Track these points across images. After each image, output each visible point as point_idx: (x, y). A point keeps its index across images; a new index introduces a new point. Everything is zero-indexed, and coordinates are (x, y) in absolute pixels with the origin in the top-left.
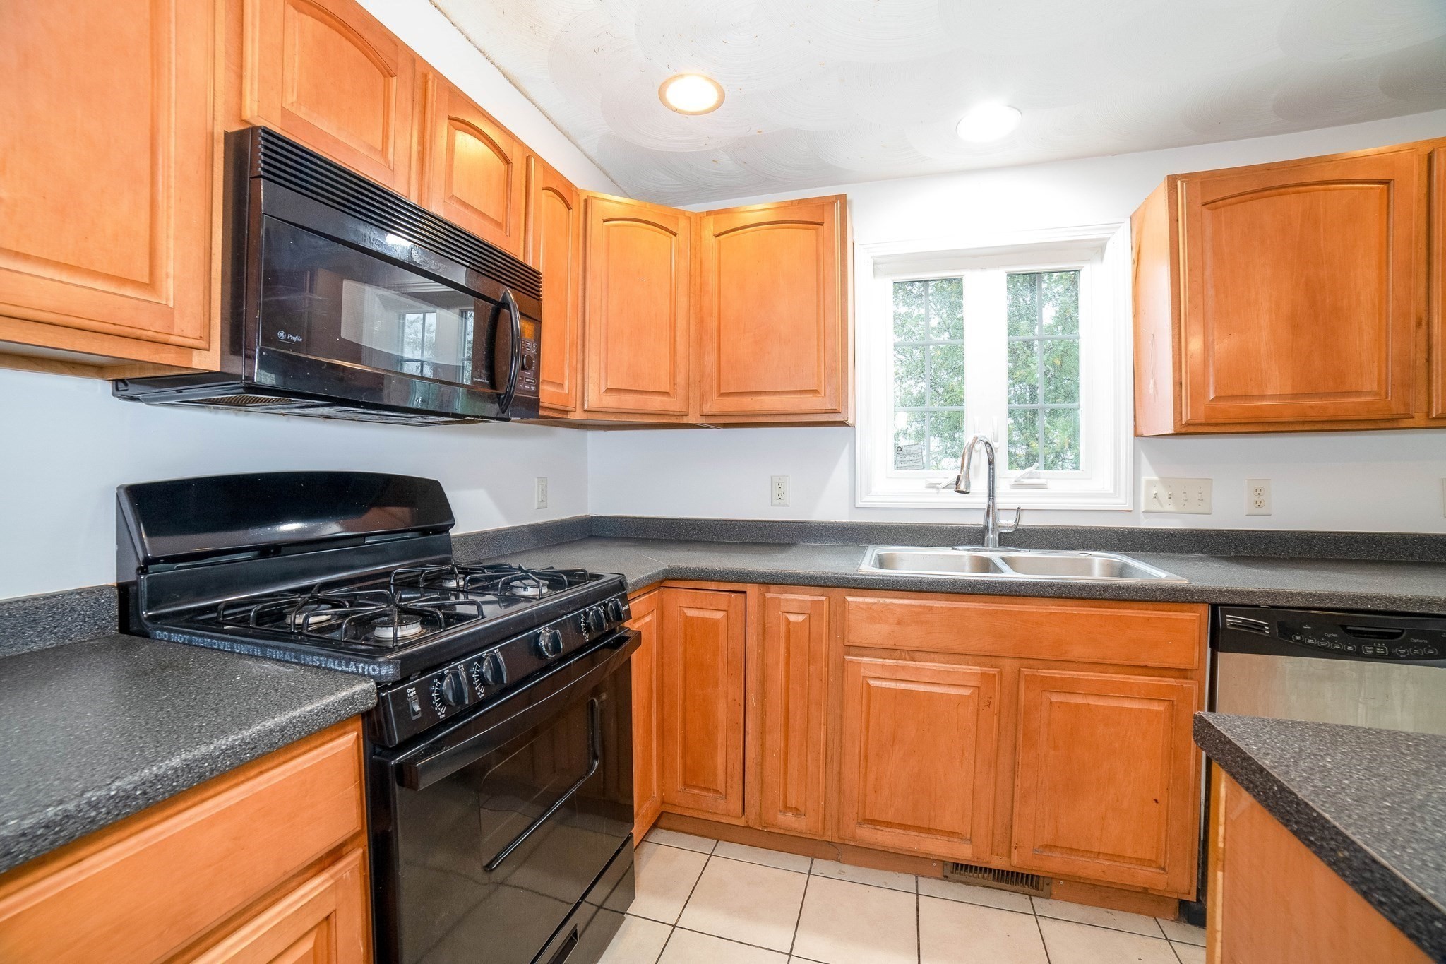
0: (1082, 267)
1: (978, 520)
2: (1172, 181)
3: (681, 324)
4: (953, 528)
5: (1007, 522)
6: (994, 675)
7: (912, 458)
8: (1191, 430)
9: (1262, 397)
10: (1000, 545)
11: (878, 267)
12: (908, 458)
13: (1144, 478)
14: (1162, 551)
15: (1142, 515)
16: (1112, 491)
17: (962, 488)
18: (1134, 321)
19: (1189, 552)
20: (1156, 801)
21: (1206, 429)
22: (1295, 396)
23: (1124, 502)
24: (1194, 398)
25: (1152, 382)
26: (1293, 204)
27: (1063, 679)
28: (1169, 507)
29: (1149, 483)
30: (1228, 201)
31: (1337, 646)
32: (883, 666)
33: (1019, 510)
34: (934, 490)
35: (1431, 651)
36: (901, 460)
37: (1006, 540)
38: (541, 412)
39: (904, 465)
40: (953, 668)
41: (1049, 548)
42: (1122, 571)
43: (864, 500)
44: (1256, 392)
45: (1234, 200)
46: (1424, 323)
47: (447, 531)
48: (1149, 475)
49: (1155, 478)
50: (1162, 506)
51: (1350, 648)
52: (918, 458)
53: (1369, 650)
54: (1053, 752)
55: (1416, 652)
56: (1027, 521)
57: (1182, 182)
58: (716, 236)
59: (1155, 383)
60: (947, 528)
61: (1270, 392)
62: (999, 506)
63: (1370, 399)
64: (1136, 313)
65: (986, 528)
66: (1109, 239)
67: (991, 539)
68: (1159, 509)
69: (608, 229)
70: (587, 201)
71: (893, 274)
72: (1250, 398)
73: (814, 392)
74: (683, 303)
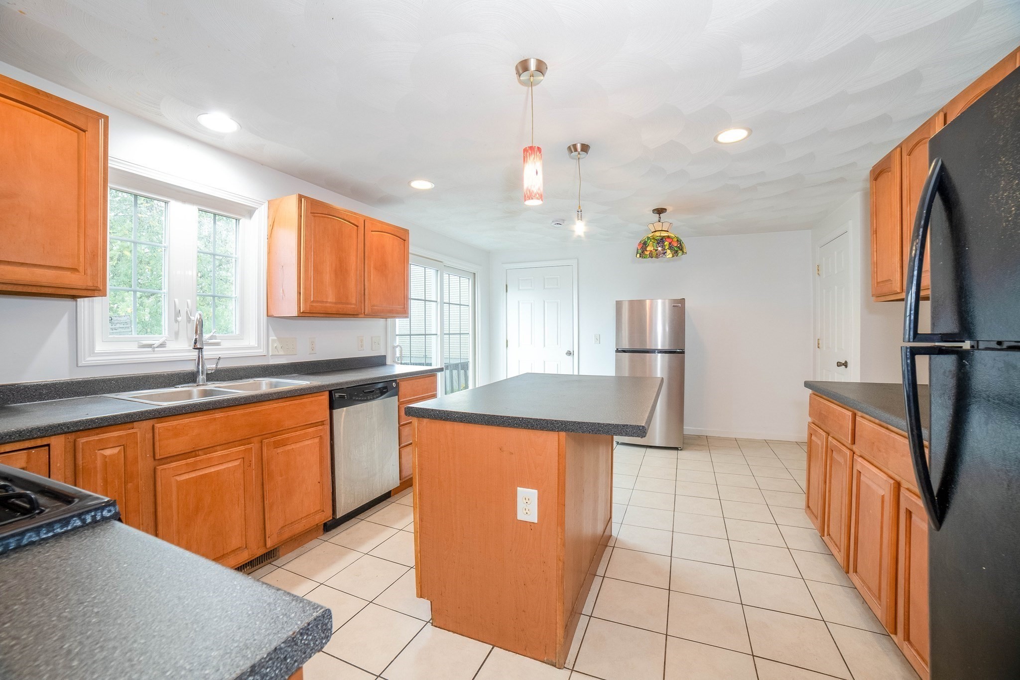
0: (241, 219)
1: (191, 367)
2: (300, 197)
4: (168, 374)
5: (211, 366)
6: (252, 448)
7: (122, 326)
8: (304, 315)
9: (327, 302)
10: (209, 381)
12: (118, 326)
13: (271, 338)
14: (280, 375)
15: (270, 357)
16: (257, 346)
18: (268, 256)
19: (291, 374)
20: (319, 482)
21: (308, 315)
22: (336, 303)
23: (262, 351)
24: (306, 300)
25: (281, 290)
27: (282, 439)
28: (282, 352)
29: (273, 340)
32: (187, 464)
33: (219, 358)
34: (150, 349)
36: (112, 327)
37: (212, 377)
39: (114, 331)
40: (230, 451)
41: (228, 380)
42: (276, 385)
43: (87, 359)
44: (325, 300)
45: (320, 215)
48: (273, 337)
49: (275, 338)
50: (278, 352)
52: (127, 326)
54: (281, 478)
56: (222, 365)
57: (305, 200)
59: (283, 290)
60: (163, 374)
61: (329, 300)
62: (205, 357)
63: (353, 306)
64: (269, 253)
65: (198, 372)
66: (257, 208)
67: (201, 378)
68: (278, 354)
72: (323, 302)
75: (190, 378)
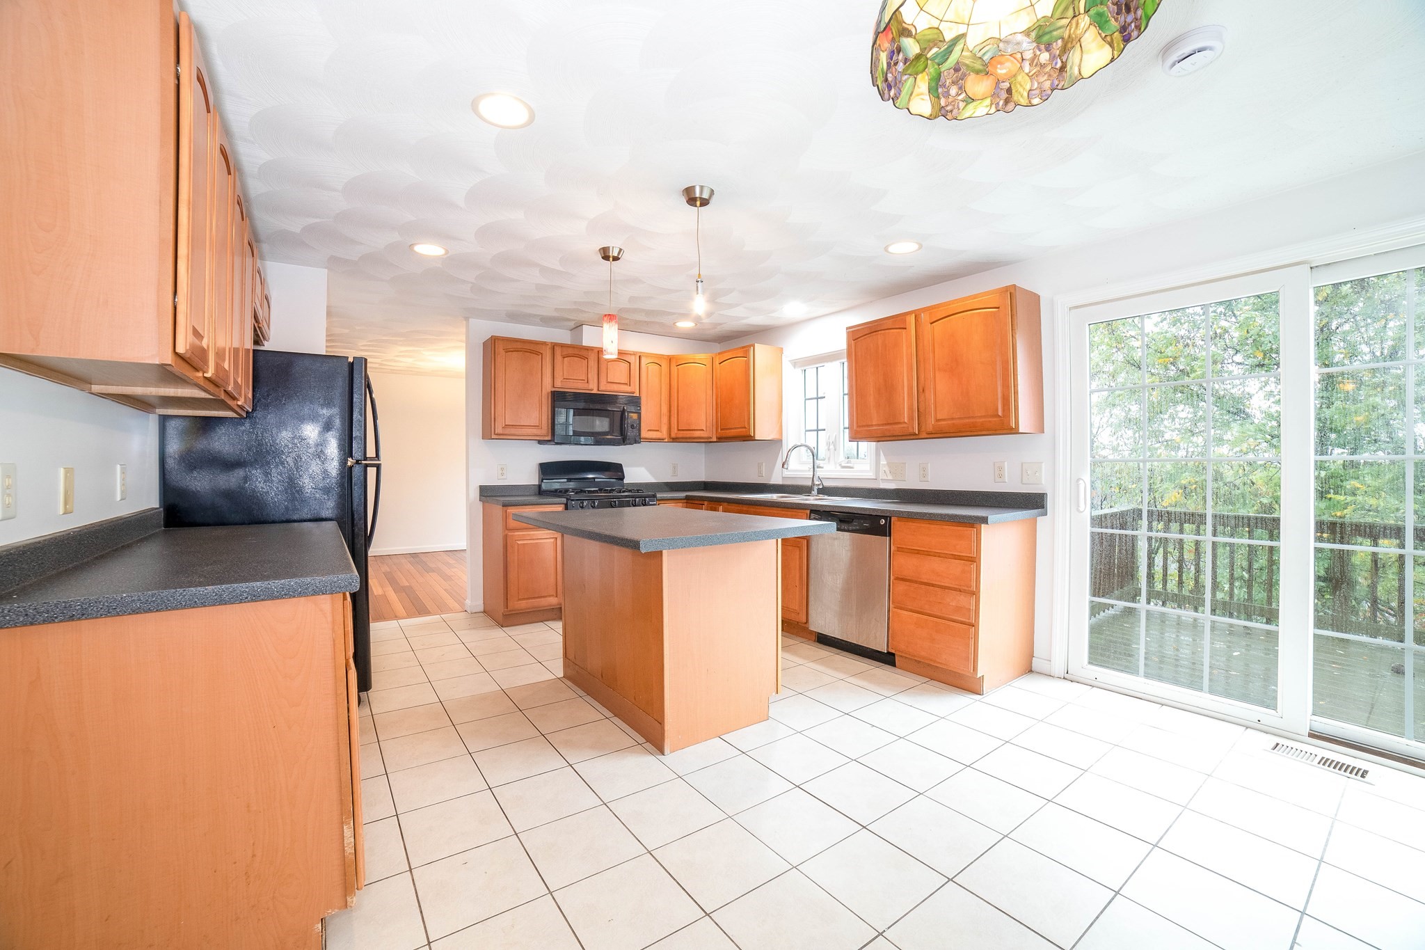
1: (809, 483)
2: (846, 329)
3: (708, 401)
5: (817, 483)
9: (872, 425)
10: (818, 493)
11: (795, 363)
15: (880, 481)
16: (869, 469)
22: (882, 425)
23: (871, 475)
26: (879, 339)
28: (890, 477)
29: (883, 465)
37: (821, 491)
38: (643, 440)
44: (870, 424)
45: (862, 337)
47: (622, 480)
48: (883, 462)
49: (885, 462)
56: (827, 484)
57: (849, 330)
58: (720, 363)
67: (815, 492)
68: (886, 478)
69: (678, 369)
70: (670, 359)
71: (801, 366)
72: (868, 426)
73: (745, 428)
74: (710, 392)
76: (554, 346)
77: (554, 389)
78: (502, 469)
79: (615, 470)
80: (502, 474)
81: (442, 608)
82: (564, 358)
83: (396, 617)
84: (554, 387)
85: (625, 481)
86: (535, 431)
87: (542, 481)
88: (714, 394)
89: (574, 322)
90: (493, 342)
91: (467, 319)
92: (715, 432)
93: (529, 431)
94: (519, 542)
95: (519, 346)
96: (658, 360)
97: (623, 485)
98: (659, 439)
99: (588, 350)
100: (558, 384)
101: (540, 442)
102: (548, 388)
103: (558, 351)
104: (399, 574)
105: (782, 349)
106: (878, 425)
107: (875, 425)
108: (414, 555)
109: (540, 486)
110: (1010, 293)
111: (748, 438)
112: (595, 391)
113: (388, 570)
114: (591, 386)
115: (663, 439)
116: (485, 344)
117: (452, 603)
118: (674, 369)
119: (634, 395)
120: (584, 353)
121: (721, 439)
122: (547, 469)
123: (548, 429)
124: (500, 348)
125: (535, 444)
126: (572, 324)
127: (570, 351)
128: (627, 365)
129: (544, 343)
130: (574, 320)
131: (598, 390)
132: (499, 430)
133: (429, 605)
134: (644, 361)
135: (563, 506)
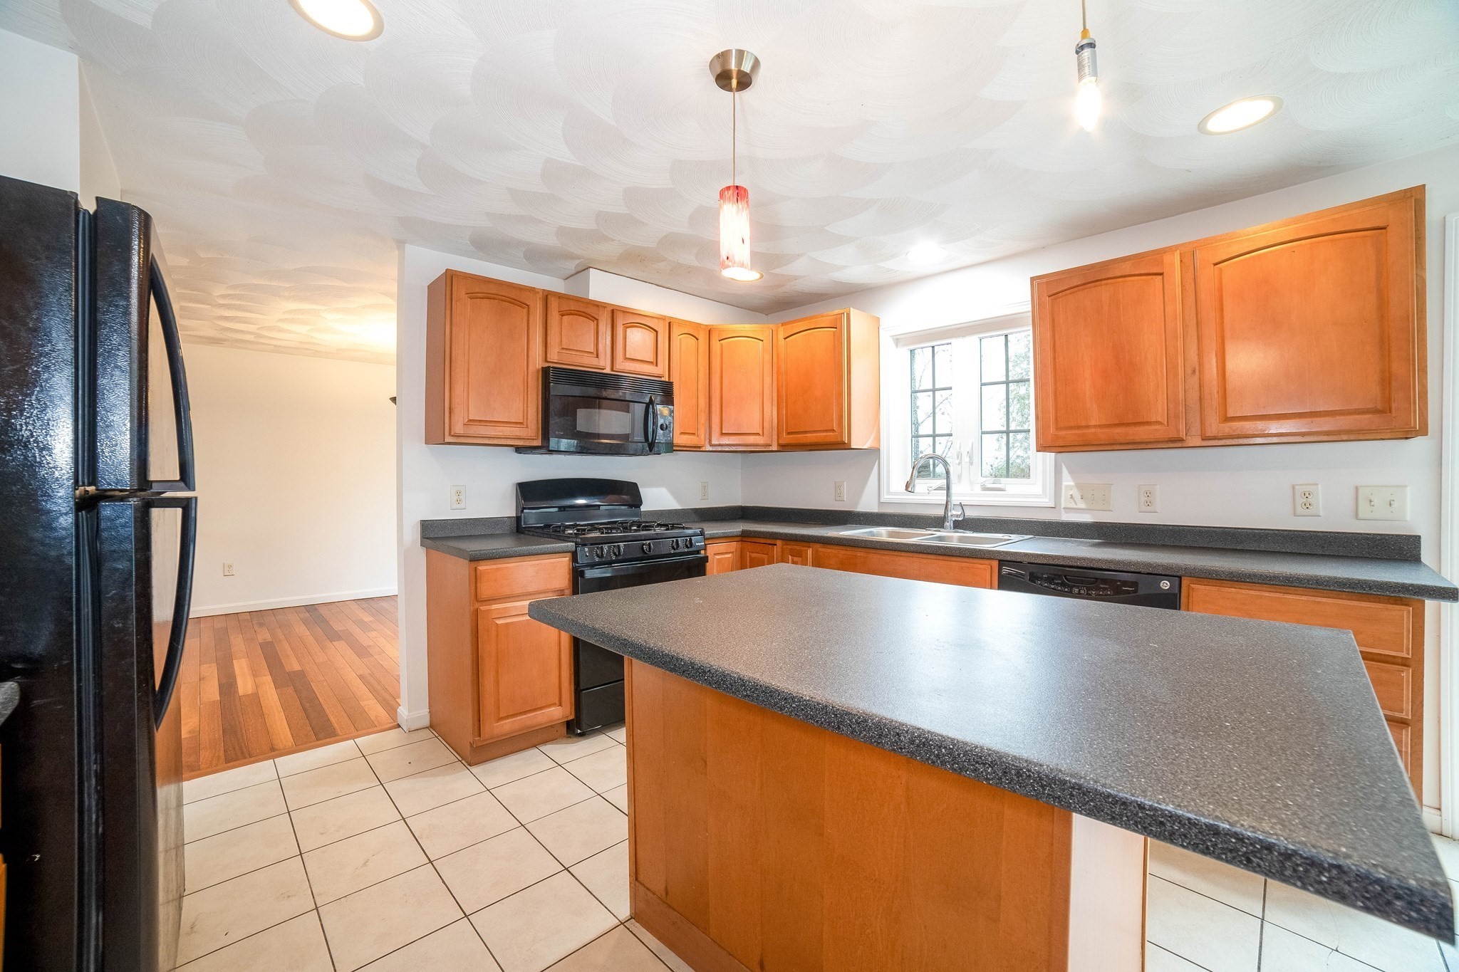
1: (940, 512)
2: (1033, 279)
3: (767, 392)
5: (955, 513)
9: (1088, 427)
10: (954, 528)
11: (897, 341)
13: (1064, 483)
15: (1062, 511)
16: (1039, 493)
17: (910, 489)
23: (1048, 501)
24: (1045, 428)
26: (1104, 292)
28: (1082, 505)
29: (1068, 487)
30: (1064, 293)
31: (1059, 588)
33: (965, 506)
35: (1109, 593)
37: (958, 525)
38: (674, 448)
43: (886, 497)
44: (1083, 424)
45: (1068, 292)
46: (1197, 371)
47: (639, 507)
48: (1068, 481)
49: (1072, 483)
50: (1076, 504)
51: (1066, 590)
53: (1076, 590)
55: (1101, 593)
56: (971, 513)
57: (1039, 281)
58: (785, 339)
61: (1093, 423)
62: (953, 503)
65: (945, 517)
67: (949, 524)
68: (1074, 506)
69: (722, 345)
70: (710, 331)
71: (907, 345)
72: (1079, 427)
73: (833, 431)
74: (768, 380)
75: (938, 522)
76: (547, 296)
77: (547, 365)
78: (459, 493)
79: (627, 493)
80: (459, 501)
81: (360, 725)
82: (563, 315)
83: (273, 752)
84: (546, 361)
85: (643, 508)
86: (516, 431)
87: (522, 511)
88: (775, 383)
89: (577, 262)
90: (449, 281)
91: (401, 244)
92: (775, 437)
93: (508, 431)
94: (499, 622)
95: (493, 290)
96: (693, 330)
97: (640, 514)
98: (695, 447)
99: (598, 306)
100: (554, 356)
101: (519, 450)
102: (538, 363)
103: (554, 305)
104: (287, 646)
105: (878, 319)
106: (1100, 426)
107: (1095, 426)
108: (311, 608)
109: (518, 519)
110: (1415, 200)
111: (841, 445)
112: (608, 371)
113: (269, 638)
114: (602, 363)
115: (700, 447)
116: (432, 288)
117: (376, 710)
118: (716, 345)
119: (663, 379)
120: (591, 311)
121: (784, 448)
122: (529, 492)
123: (538, 429)
124: (460, 291)
125: (510, 454)
126: (571, 266)
127: (573, 306)
128: (653, 335)
129: (532, 290)
130: (578, 257)
131: (612, 370)
132: (459, 428)
133: (336, 717)
134: (676, 331)
135: (569, 555)
